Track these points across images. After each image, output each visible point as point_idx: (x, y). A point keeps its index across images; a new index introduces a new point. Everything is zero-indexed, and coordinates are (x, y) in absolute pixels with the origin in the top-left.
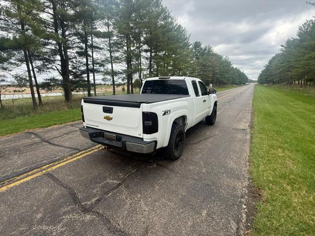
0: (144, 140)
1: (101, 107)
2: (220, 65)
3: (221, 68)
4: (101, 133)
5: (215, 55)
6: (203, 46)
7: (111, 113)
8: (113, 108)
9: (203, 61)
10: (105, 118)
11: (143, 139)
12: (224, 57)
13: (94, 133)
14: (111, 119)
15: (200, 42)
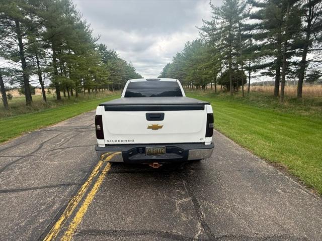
0: (206, 144)
1: (143, 114)
2: (126, 69)
3: (128, 73)
4: (138, 148)
5: (120, 60)
6: (108, 49)
7: (162, 119)
8: (164, 114)
9: (112, 65)
10: (149, 127)
11: (204, 143)
12: (128, 63)
13: (131, 151)
14: (161, 127)
15: (105, 45)
